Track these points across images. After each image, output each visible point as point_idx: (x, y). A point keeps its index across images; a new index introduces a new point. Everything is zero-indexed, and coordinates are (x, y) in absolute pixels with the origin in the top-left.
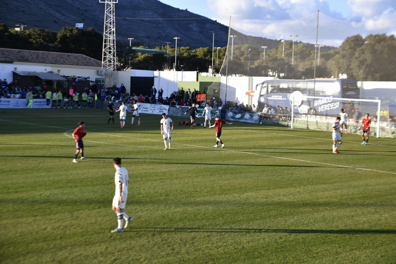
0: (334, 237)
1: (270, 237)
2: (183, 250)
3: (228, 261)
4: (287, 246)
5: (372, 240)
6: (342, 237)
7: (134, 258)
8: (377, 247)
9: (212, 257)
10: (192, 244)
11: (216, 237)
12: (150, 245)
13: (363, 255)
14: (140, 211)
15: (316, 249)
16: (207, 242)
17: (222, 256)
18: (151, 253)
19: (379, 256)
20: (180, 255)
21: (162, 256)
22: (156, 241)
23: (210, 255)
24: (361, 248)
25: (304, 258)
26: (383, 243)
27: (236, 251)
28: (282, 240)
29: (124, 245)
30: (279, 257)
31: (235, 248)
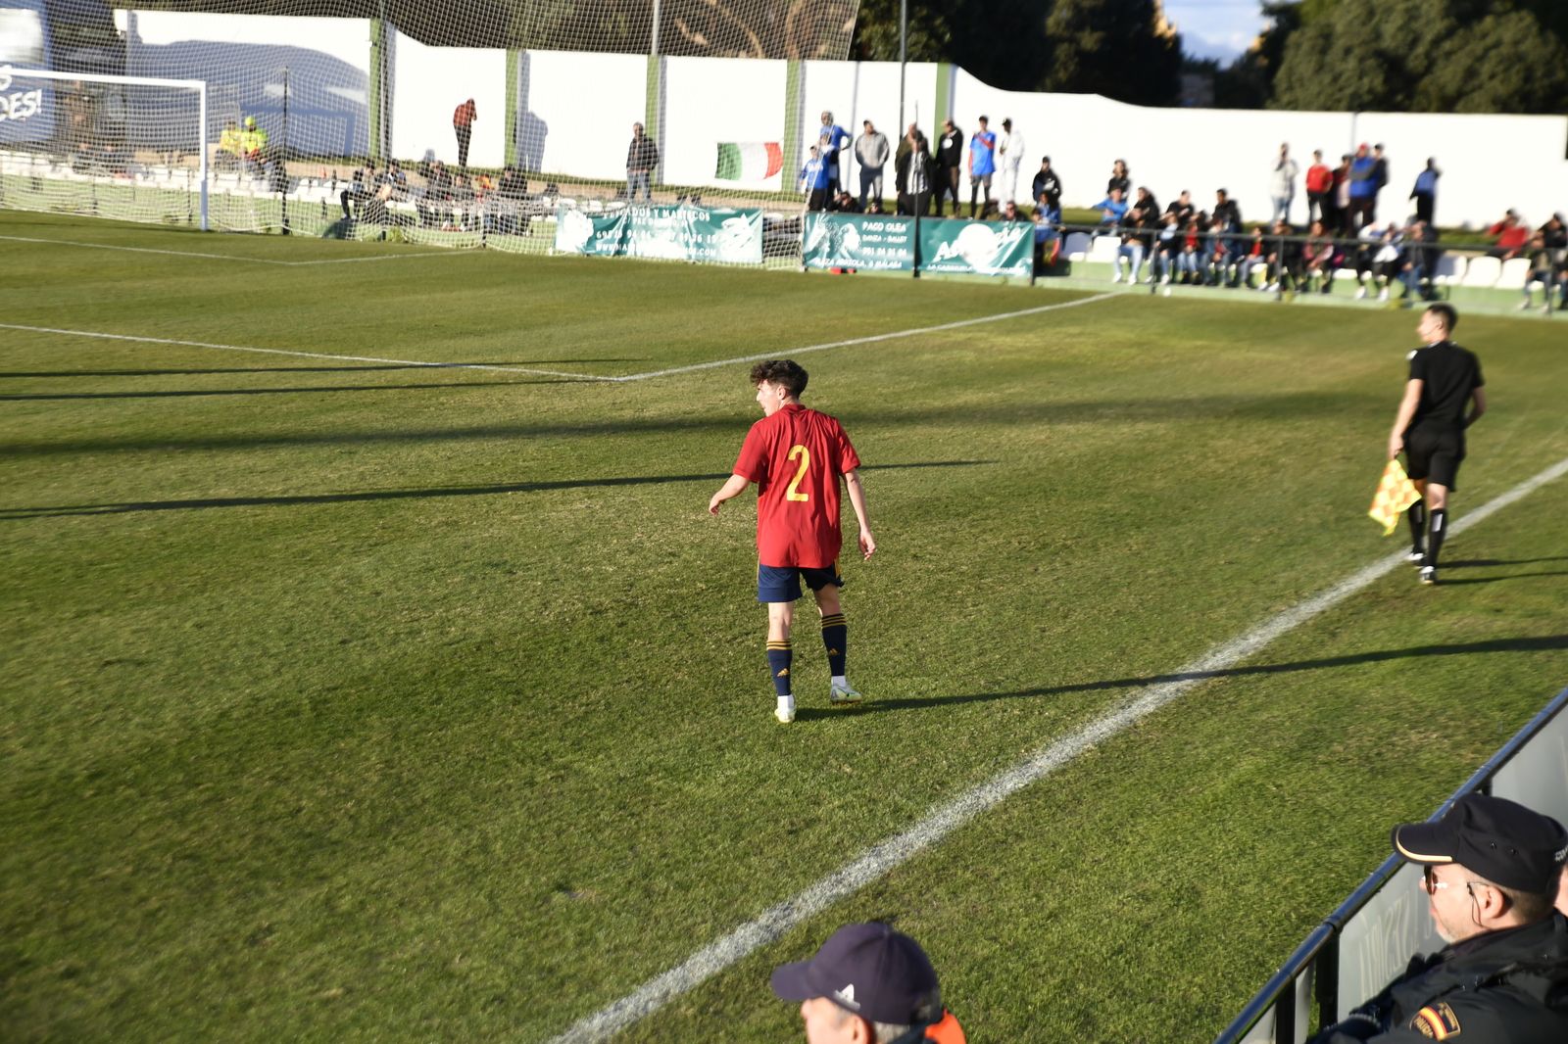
5: (166, 575)
6: (44, 574)
13: (127, 629)
24: (122, 604)
26: (206, 584)
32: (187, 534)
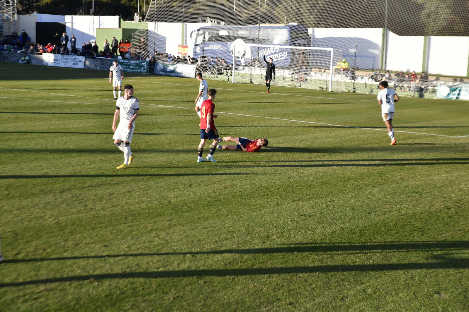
0: (276, 189)
1: (202, 191)
2: (98, 206)
3: (152, 216)
4: (221, 199)
5: (318, 191)
6: (284, 189)
7: (37, 216)
8: (322, 198)
9: (133, 212)
10: (110, 200)
11: (139, 193)
12: (57, 202)
13: (306, 206)
14: (46, 168)
15: (254, 202)
16: (126, 197)
17: (145, 211)
18: (58, 210)
19: (324, 205)
20: (94, 211)
21: (71, 213)
22: (65, 197)
23: (130, 211)
24: (305, 199)
25: (240, 210)
26: (329, 194)
27: (161, 206)
28: (216, 194)
29: (24, 203)
30: (212, 210)
31: (161, 202)
32: (324, 179)
